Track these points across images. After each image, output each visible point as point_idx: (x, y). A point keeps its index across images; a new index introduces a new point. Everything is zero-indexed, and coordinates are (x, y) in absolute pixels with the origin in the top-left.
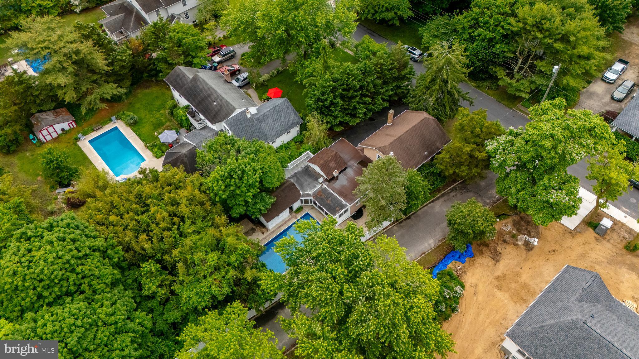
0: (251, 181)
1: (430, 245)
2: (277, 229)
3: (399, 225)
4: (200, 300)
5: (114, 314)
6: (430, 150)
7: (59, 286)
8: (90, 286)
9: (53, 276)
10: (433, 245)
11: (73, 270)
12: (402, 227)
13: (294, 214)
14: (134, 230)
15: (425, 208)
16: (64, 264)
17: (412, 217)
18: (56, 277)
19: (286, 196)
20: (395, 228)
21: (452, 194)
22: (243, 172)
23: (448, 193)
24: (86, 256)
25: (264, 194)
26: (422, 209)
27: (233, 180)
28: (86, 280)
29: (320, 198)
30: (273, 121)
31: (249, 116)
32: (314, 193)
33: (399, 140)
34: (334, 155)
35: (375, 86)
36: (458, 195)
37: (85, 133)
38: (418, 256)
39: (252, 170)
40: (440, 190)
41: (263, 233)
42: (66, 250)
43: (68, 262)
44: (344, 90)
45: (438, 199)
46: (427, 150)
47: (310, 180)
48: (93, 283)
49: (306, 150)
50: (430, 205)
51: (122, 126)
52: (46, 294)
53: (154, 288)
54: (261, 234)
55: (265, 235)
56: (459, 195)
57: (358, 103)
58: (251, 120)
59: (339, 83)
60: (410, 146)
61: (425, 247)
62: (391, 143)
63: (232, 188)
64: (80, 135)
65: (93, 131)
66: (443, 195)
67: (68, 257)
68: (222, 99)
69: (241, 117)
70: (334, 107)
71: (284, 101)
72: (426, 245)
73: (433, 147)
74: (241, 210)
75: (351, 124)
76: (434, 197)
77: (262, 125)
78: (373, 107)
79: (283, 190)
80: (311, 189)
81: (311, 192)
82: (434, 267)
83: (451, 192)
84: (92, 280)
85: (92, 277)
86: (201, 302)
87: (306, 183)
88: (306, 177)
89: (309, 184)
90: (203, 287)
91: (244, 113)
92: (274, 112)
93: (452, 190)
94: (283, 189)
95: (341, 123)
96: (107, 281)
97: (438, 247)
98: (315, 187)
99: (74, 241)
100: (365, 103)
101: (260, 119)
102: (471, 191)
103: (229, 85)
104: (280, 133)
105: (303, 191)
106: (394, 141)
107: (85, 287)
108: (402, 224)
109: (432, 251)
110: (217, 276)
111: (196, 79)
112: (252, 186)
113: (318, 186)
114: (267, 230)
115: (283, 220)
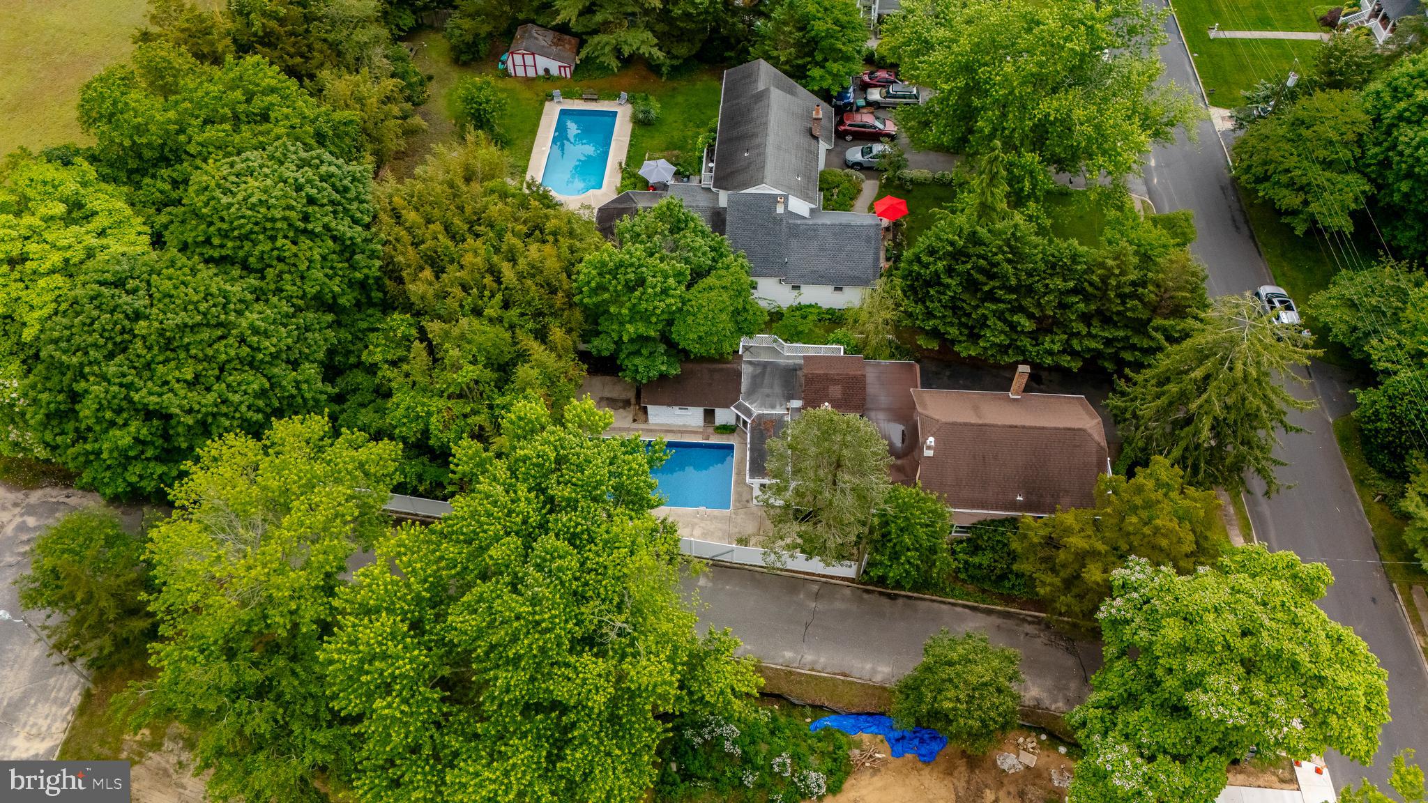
0: (644, 305)
1: (874, 671)
2: (661, 431)
3: (859, 592)
4: (405, 420)
5: (266, 334)
6: (1034, 498)
7: (238, 243)
8: (280, 276)
9: (236, 223)
10: (878, 678)
11: (273, 239)
12: (861, 600)
13: (711, 430)
14: (426, 255)
15: (944, 607)
16: (268, 220)
17: (900, 601)
18: (241, 226)
19: (710, 384)
20: (847, 592)
21: (1028, 628)
22: (641, 282)
23: (1024, 620)
24: (311, 235)
25: (662, 348)
26: (936, 605)
27: (614, 282)
28: (281, 266)
29: (761, 431)
30: (820, 250)
31: (780, 209)
32: (760, 417)
33: (981, 430)
34: (855, 377)
35: (1063, 306)
36: (1039, 640)
37: (568, 95)
38: (829, 670)
39: (658, 289)
40: (1014, 601)
41: (635, 420)
42: (283, 202)
43: (273, 220)
44: (981, 270)
45: (989, 612)
46: (1027, 494)
47: (778, 389)
48: (287, 276)
49: (838, 342)
50: (959, 609)
51: (624, 116)
52: (216, 241)
53: (378, 357)
54: (630, 418)
55: (635, 425)
56: (1038, 643)
57: (1000, 316)
58: (777, 220)
59: (981, 250)
60: (995, 458)
61: (863, 668)
62: (954, 424)
63: (606, 296)
64: (556, 92)
65: (580, 98)
66: (1007, 615)
67: (278, 214)
68: (762, 154)
69: (765, 203)
70: (938, 292)
71: (870, 226)
72: (868, 666)
73: (1048, 500)
74: (605, 345)
75: (957, 348)
76: (984, 602)
77: (794, 243)
78: (1029, 347)
79: (712, 371)
80: (763, 405)
81: (756, 410)
82: (834, 712)
83: (1030, 623)
84: (290, 272)
85: (293, 269)
86: (404, 424)
87: (767, 391)
88: (777, 382)
89: (768, 396)
90: (423, 405)
91: (774, 199)
92: (835, 234)
93: (1039, 621)
94: (715, 370)
95: (935, 334)
96: (308, 290)
97: (884, 689)
98: (773, 407)
99: (311, 201)
100: (1013, 327)
101: (796, 228)
102: (1077, 655)
103: (807, 140)
104: (818, 279)
105: (747, 397)
106: (965, 424)
107: (270, 273)
108: (866, 596)
109: (863, 685)
110: (459, 407)
111: (761, 96)
112: (645, 317)
113: (779, 411)
114: (646, 420)
115: (684, 426)
